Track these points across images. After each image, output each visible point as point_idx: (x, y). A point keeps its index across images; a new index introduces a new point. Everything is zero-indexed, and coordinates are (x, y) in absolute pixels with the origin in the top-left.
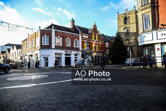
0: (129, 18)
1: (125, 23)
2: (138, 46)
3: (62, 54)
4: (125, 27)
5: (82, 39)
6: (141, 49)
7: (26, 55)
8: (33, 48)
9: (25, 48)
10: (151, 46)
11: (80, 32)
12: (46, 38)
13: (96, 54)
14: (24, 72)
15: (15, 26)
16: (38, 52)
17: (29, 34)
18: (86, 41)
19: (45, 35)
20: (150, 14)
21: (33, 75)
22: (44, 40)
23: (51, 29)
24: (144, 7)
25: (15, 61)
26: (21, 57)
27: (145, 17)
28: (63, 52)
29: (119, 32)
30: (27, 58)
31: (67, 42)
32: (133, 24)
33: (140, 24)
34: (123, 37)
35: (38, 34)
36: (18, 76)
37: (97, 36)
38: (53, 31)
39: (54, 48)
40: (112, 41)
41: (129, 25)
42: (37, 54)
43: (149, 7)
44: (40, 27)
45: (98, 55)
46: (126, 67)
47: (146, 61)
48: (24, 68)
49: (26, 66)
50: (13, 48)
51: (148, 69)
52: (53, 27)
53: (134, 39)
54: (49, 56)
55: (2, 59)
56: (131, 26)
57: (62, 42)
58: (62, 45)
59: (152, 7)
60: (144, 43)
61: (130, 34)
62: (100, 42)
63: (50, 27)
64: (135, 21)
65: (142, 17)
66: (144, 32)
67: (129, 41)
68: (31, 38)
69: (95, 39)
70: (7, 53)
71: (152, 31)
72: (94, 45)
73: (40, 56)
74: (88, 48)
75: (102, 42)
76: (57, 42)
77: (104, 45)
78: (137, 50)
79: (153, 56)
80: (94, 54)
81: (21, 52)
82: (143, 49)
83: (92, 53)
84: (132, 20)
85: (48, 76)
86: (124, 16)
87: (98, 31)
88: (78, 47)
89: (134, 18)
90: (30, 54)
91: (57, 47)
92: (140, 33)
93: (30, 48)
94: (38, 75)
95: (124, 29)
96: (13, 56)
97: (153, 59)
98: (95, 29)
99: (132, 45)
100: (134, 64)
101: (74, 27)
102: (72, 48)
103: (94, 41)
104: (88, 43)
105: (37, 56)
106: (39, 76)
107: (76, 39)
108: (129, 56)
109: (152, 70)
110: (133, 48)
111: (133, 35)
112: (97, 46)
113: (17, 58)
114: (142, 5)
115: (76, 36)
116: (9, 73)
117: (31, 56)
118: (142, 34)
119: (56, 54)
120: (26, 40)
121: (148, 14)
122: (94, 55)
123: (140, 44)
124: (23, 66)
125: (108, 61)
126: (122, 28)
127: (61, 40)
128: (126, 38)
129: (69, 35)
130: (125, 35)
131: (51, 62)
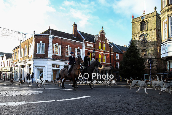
0: (147, 23)
1: (142, 29)
3: (60, 66)
4: (142, 33)
5: (86, 48)
6: (162, 63)
7: (17, 66)
8: (25, 58)
9: (16, 57)
11: (84, 39)
12: (41, 45)
13: (103, 67)
14: (13, 85)
16: (31, 62)
17: (21, 41)
18: (90, 51)
22: (39, 48)
23: (48, 35)
24: (171, 6)
25: (4, 72)
26: (11, 68)
28: (62, 63)
30: (18, 69)
31: (67, 51)
32: (152, 30)
33: (164, 29)
34: (139, 46)
35: (32, 41)
37: (104, 45)
38: (51, 37)
39: (51, 57)
40: (124, 52)
41: (147, 32)
42: (30, 65)
44: (34, 32)
45: (106, 69)
48: (14, 81)
52: (50, 32)
54: (45, 68)
56: (149, 32)
57: (61, 51)
60: (168, 54)
61: (148, 43)
62: (108, 53)
63: (47, 32)
64: (155, 26)
65: (167, 19)
66: (169, 39)
67: (146, 52)
68: (24, 45)
69: (102, 48)
72: (100, 56)
73: (34, 68)
74: (93, 59)
75: (111, 53)
76: (55, 51)
77: (114, 56)
78: (157, 63)
81: (11, 62)
84: (151, 25)
85: (42, 92)
87: (106, 39)
89: (154, 22)
90: (22, 64)
91: (54, 58)
92: (164, 41)
93: (22, 57)
94: (30, 90)
95: (141, 36)
96: (2, 66)
98: (102, 36)
99: (150, 57)
101: (76, 33)
103: (100, 51)
104: (93, 52)
105: (30, 67)
107: (79, 48)
111: (152, 44)
112: (105, 57)
114: (168, 4)
115: (79, 45)
117: (23, 66)
119: (53, 67)
120: (17, 48)
122: (100, 69)
123: (162, 56)
125: (118, 76)
126: (137, 35)
127: (60, 48)
128: (142, 48)
129: (69, 42)
130: (141, 45)
131: (47, 75)
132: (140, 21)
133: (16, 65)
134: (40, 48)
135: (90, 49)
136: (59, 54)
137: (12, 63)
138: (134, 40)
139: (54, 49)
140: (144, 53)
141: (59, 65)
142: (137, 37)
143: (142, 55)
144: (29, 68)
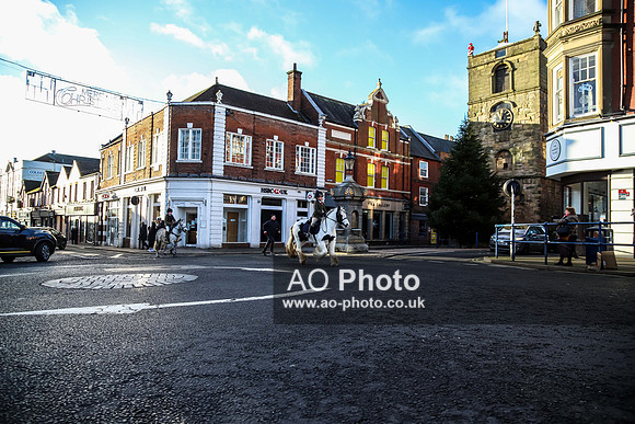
0: (514, 69)
1: (498, 87)
2: (544, 178)
3: (249, 200)
4: (497, 101)
5: (327, 145)
6: (556, 191)
7: (116, 199)
8: (141, 174)
9: (113, 171)
10: (596, 182)
11: (322, 117)
12: (191, 135)
13: (379, 202)
14: (105, 260)
15: (80, 88)
16: (160, 187)
17: (127, 120)
18: (342, 152)
19: (190, 125)
20: (598, 55)
21: (140, 272)
22: (185, 144)
23: (212, 103)
24: (574, 26)
25: (74, 219)
26: (97, 205)
27: (576, 68)
28: (254, 190)
29: (472, 124)
30: (118, 209)
31: (272, 155)
32: (526, 91)
33: (555, 92)
34: (487, 141)
35: (162, 122)
36: (86, 275)
37: (385, 135)
38: (220, 109)
39: (221, 173)
40: (445, 156)
41: (511, 98)
42: (156, 196)
43: (595, 26)
44: (170, 94)
45: (389, 209)
46: (495, 258)
47: (573, 238)
48: (107, 245)
49: (112, 239)
50: (68, 170)
51: (579, 269)
52: (219, 95)
53: (529, 149)
54: (202, 205)
55: (27, 209)
56: (519, 98)
57: (253, 154)
58: (249, 165)
59: (605, 26)
60: (566, 167)
61: (515, 129)
62: (396, 158)
63: (210, 94)
64: (536, 81)
65: (563, 65)
66: (569, 122)
67: (510, 156)
68: (138, 133)
69: (379, 146)
70: (47, 188)
71: (600, 120)
72: (371, 170)
73: (168, 204)
74: (350, 178)
75: (403, 160)
76: (233, 151)
77: (414, 168)
78: (539, 192)
79: (602, 218)
80: (373, 204)
81: (96, 187)
82: (562, 191)
83: (363, 198)
84: (526, 76)
85: (194, 278)
86: (494, 61)
87: (391, 117)
88: (310, 174)
89: (532, 68)
90: (131, 193)
91: (232, 173)
92: (555, 129)
93: (132, 171)
94: (159, 272)
95: (494, 109)
96: (67, 200)
97: (600, 230)
98: (379, 109)
99: (520, 173)
100: (524, 249)
101: (298, 97)
102: (288, 178)
103: (372, 154)
104: (349, 159)
105: (155, 201)
106: (163, 276)
107: (307, 144)
108: (506, 214)
109: (593, 271)
110: (525, 187)
111: (528, 135)
112: (385, 173)
113: (81, 209)
114: (567, 19)
115: (306, 133)
116: (53, 263)
117: (135, 200)
118: (560, 132)
119: (227, 201)
120: (113, 142)
121: (587, 56)
122: (370, 207)
123: (550, 172)
124: (101, 238)
125: (426, 230)
126: (484, 105)
127: (248, 144)
128: (499, 147)
129: (277, 127)
130: (495, 136)
131: (208, 227)
132: (494, 64)
133: (111, 195)
134: (187, 144)
135: (341, 148)
136: (247, 162)
137: (99, 188)
138: (474, 120)
139: (232, 148)
140: (504, 161)
141: (246, 197)
142: (483, 110)
143: (498, 165)
144: (153, 204)
